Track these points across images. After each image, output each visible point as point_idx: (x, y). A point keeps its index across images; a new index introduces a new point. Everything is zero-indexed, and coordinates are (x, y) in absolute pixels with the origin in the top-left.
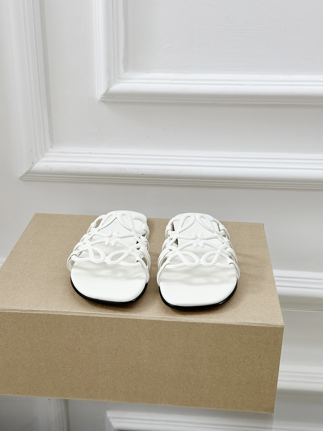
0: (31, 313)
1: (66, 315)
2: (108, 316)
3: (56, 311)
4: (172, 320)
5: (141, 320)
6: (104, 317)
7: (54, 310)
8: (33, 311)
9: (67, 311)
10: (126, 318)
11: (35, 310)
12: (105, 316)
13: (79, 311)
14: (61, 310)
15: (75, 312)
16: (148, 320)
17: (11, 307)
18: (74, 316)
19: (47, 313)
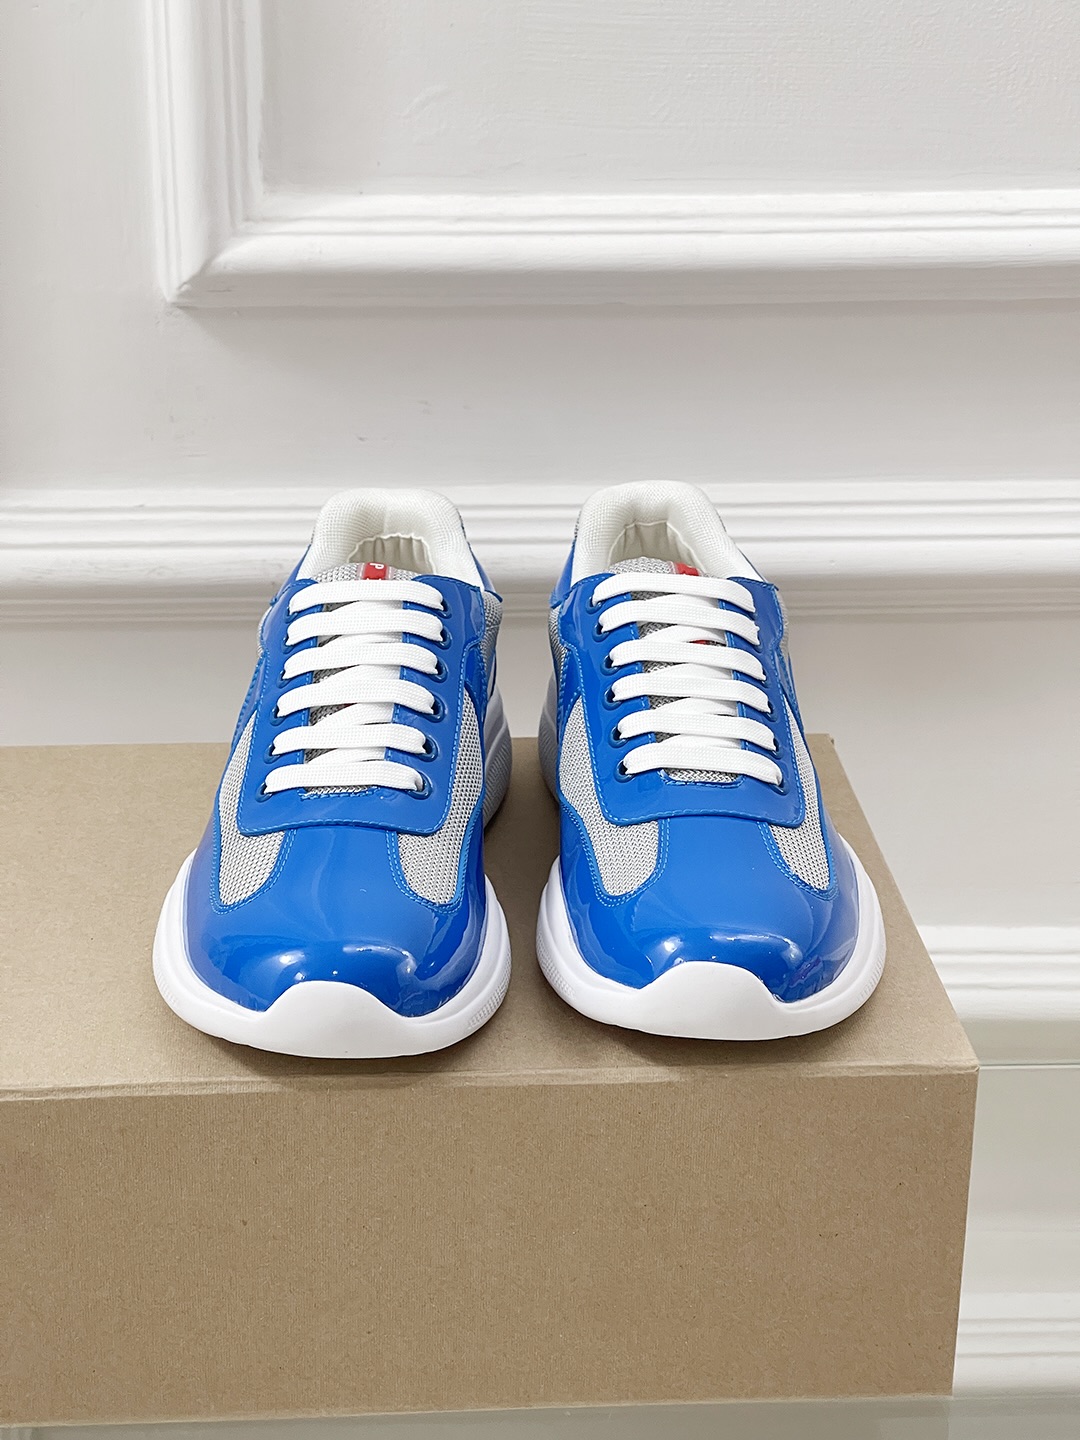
0: (66, 1100)
8: (75, 1090)
11: (81, 1084)
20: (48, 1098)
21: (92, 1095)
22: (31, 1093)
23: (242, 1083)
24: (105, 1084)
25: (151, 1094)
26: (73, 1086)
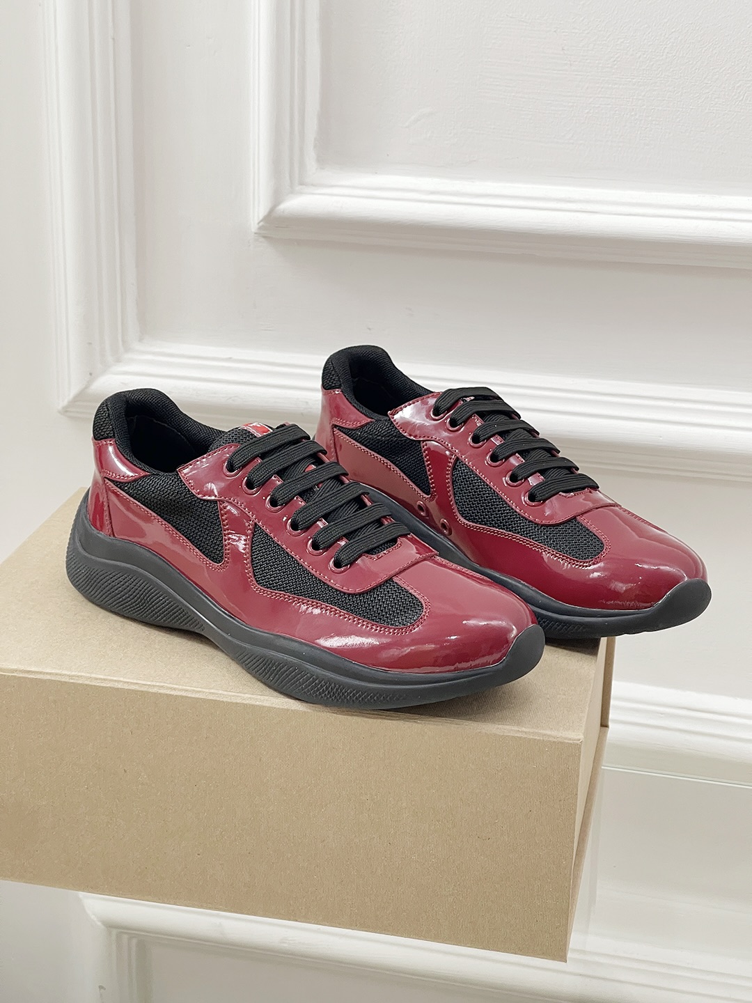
0: (23, 677)
1: (100, 687)
2: (190, 695)
3: (78, 676)
6: (182, 697)
7: (73, 673)
8: (29, 672)
9: (102, 677)
10: (229, 701)
11: (33, 669)
12: (184, 694)
13: (129, 678)
15: (121, 681)
18: (118, 689)
19: (58, 678)
20: (13, 674)
21: (38, 676)
23: (125, 682)
24: (48, 670)
25: (72, 681)
26: (28, 669)
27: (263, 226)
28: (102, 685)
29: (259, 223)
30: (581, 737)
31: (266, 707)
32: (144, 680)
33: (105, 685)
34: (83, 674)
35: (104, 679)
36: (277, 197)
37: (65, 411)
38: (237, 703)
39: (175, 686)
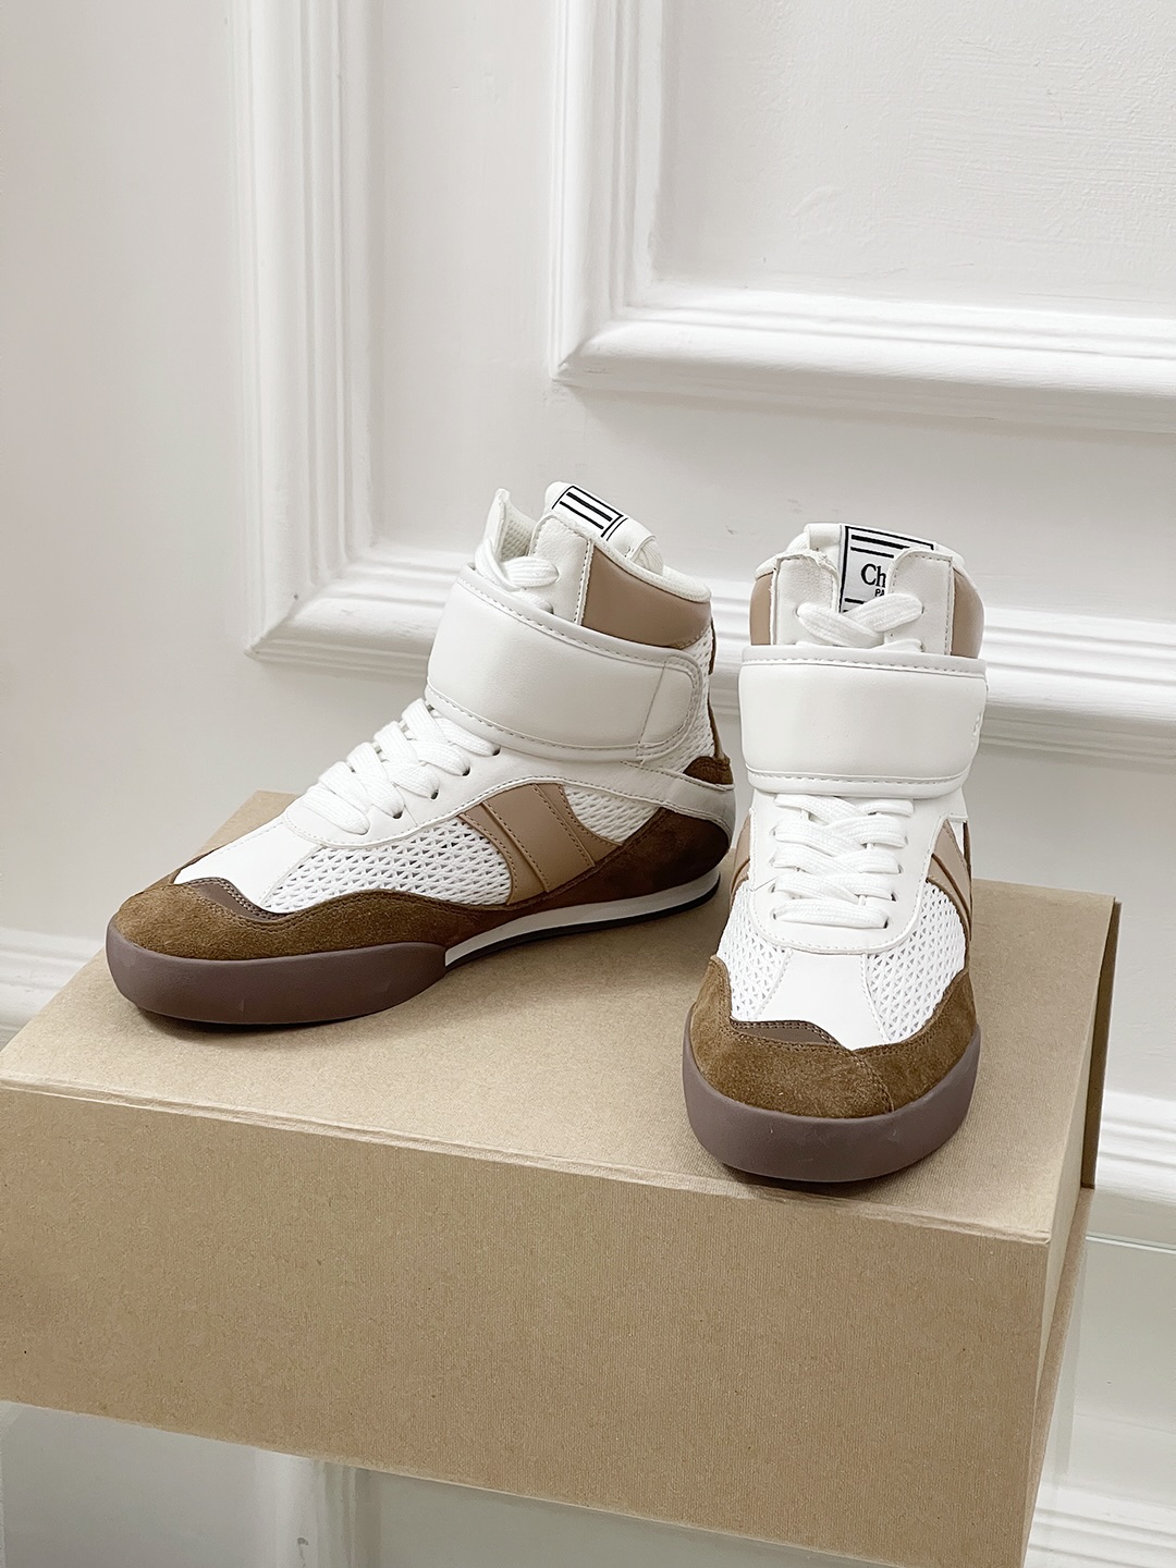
1: (280, 1131)
2: (421, 1148)
3: (246, 1113)
4: (644, 1182)
5: (537, 1169)
6: (409, 1150)
7: (239, 1108)
8: (170, 1104)
9: (284, 1115)
10: (483, 1158)
11: (177, 1100)
12: (411, 1145)
13: (330, 1120)
14: (262, 1111)
15: (311, 1123)
16: (562, 1173)
17: (96, 1085)
18: (308, 1136)
19: (216, 1116)
21: (186, 1112)
22: (131, 1101)
25: (236, 1120)
27: (566, 370)
28: (284, 1127)
29: (560, 365)
30: (1048, 1236)
31: (541, 1169)
32: (349, 1122)
33: (287, 1128)
34: (254, 1110)
35: (287, 1120)
36: (590, 326)
37: (255, 653)
38: (494, 1163)
39: (401, 1134)
